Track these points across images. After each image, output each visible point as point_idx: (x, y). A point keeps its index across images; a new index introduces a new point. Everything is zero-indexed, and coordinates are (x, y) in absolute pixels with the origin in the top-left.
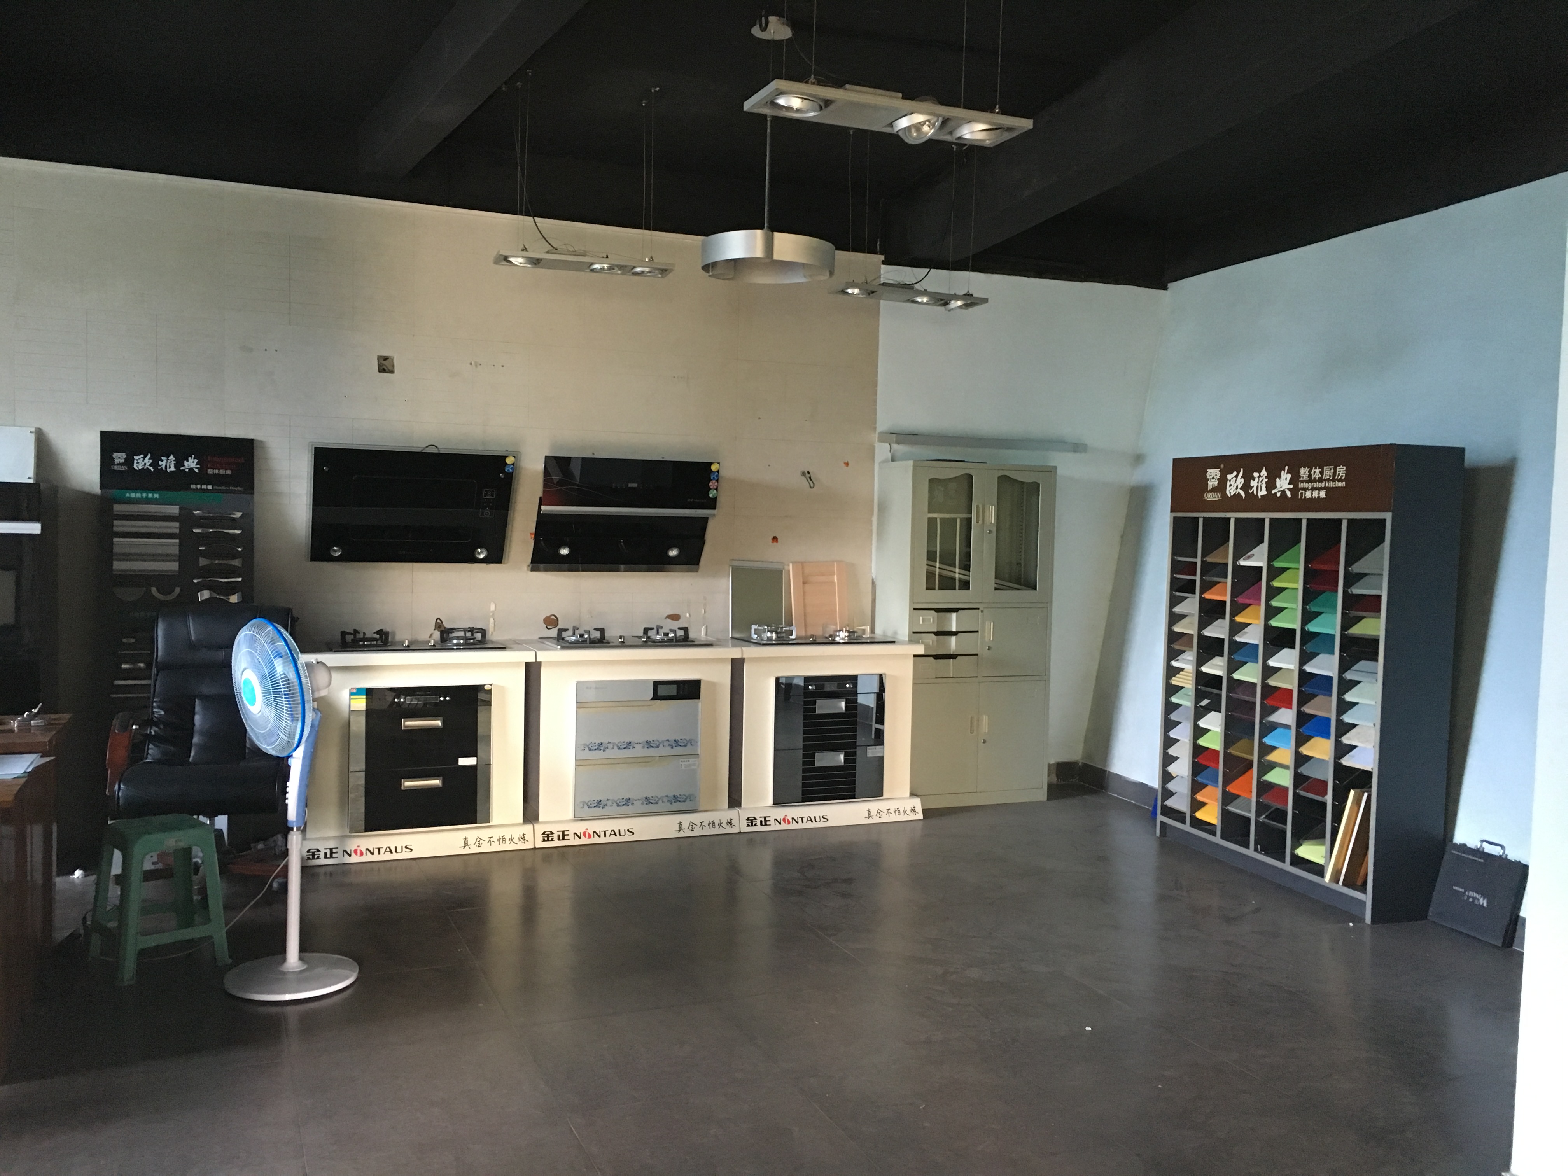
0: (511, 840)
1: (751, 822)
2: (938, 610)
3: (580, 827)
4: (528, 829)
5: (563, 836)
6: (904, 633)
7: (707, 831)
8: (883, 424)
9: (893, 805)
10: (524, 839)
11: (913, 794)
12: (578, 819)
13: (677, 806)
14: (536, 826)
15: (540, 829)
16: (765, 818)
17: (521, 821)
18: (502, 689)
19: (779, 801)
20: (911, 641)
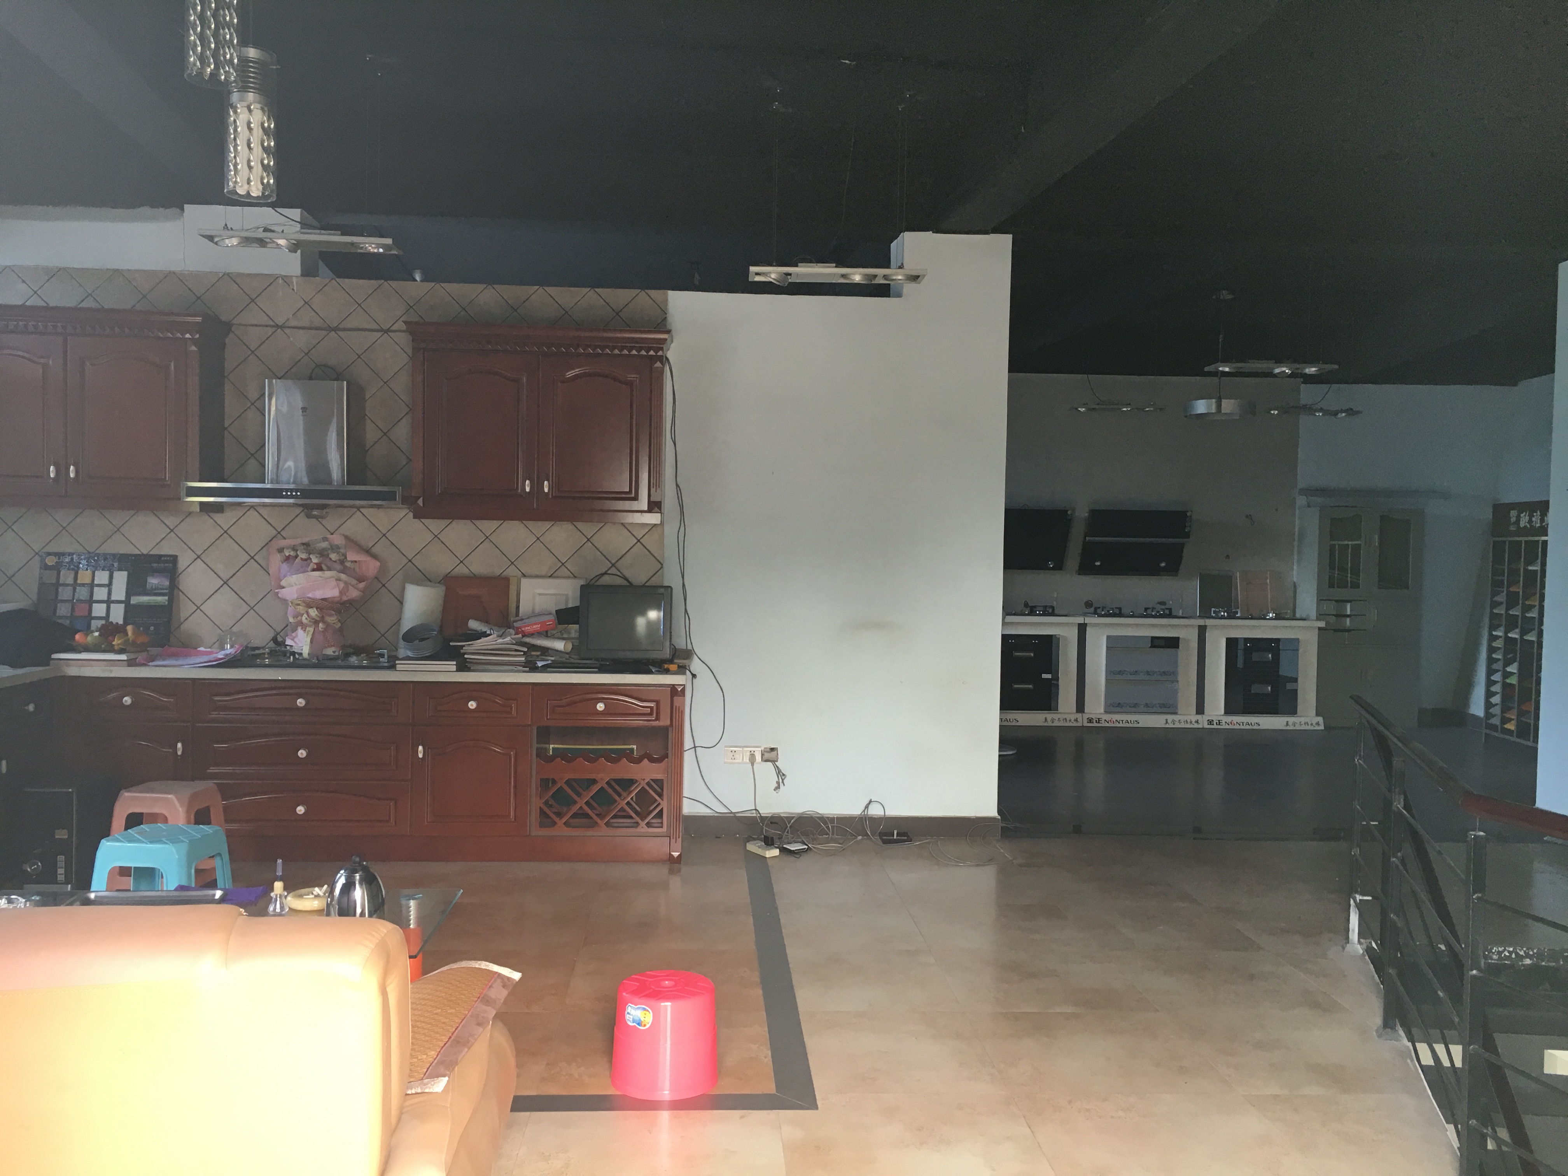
0: (1070, 720)
1: (1210, 722)
2: (1336, 601)
3: (1108, 717)
4: (1079, 716)
5: (1098, 721)
6: (1313, 614)
7: (1182, 725)
8: (1301, 484)
9: (1303, 720)
10: (1077, 721)
11: (1317, 715)
12: (1106, 712)
13: (1164, 710)
14: (1084, 715)
15: (1086, 716)
16: (1219, 721)
17: (1075, 711)
18: (1065, 638)
19: (1228, 712)
20: (1318, 619)
